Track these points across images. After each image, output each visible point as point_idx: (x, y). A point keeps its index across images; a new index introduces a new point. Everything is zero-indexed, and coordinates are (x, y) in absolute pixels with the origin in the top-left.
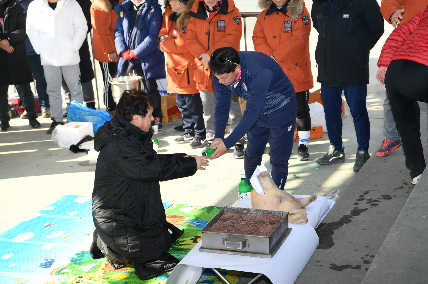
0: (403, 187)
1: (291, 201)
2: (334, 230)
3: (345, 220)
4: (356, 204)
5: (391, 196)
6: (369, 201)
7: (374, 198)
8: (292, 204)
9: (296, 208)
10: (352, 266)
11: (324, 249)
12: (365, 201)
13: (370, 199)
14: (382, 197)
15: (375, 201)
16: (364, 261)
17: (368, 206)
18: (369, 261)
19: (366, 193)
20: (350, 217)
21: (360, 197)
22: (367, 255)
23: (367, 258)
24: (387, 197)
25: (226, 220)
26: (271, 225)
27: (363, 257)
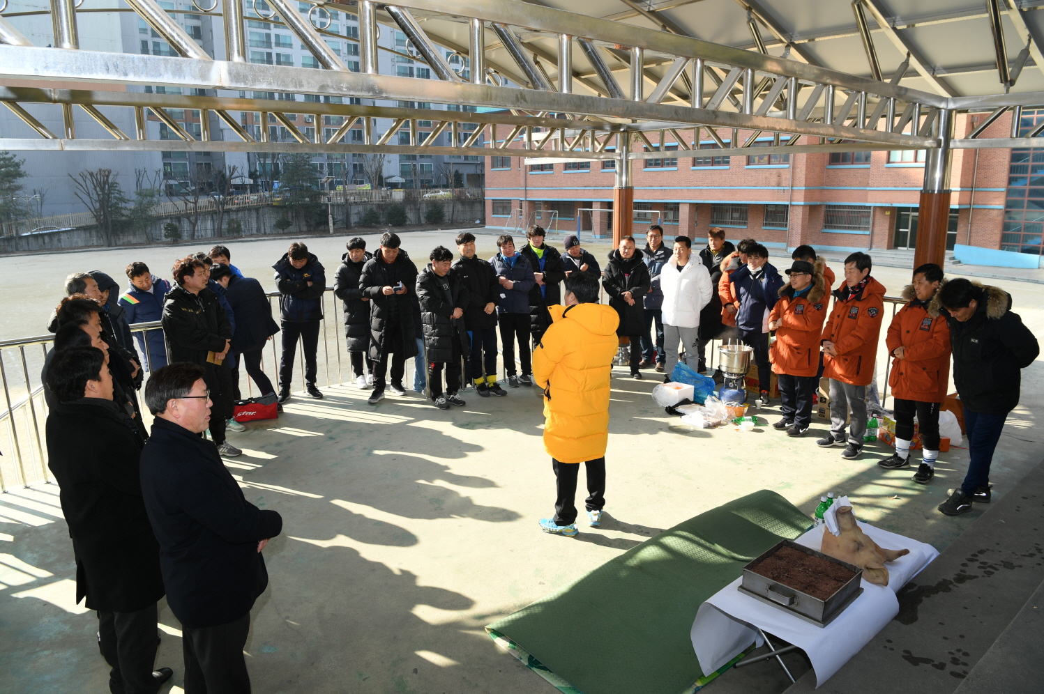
0: (1035, 555)
1: (872, 552)
2: (924, 598)
3: (944, 586)
4: (964, 565)
5: (1014, 564)
6: (984, 565)
7: (990, 562)
8: (872, 556)
9: (877, 562)
10: (933, 661)
11: (903, 623)
12: (977, 564)
13: (985, 563)
14: (1002, 564)
15: (990, 567)
16: (952, 658)
17: (980, 572)
18: (959, 660)
19: (981, 552)
20: (951, 583)
21: (972, 555)
22: (959, 650)
23: (958, 655)
24: (1009, 565)
25: (781, 558)
26: (835, 582)
27: (953, 651)
